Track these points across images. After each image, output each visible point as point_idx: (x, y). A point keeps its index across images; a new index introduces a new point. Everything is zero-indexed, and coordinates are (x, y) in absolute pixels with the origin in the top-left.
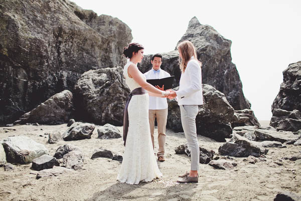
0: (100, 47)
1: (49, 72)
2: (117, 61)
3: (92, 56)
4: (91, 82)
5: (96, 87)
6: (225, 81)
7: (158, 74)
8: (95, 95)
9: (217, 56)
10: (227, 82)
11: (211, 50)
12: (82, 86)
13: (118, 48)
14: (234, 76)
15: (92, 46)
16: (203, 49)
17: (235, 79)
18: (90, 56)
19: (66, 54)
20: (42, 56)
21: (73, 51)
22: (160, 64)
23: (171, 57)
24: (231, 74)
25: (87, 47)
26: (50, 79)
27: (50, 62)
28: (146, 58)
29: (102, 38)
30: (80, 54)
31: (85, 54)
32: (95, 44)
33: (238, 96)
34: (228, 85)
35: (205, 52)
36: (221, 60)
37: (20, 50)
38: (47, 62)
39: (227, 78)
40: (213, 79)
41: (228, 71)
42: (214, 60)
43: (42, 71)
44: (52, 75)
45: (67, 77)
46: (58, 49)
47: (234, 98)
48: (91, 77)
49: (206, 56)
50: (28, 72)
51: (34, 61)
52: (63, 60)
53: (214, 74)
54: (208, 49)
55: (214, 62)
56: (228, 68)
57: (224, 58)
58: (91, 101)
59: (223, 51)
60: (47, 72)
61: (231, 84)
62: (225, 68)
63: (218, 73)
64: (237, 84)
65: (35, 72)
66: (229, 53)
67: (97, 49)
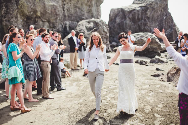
0: (86, 4)
1: (60, 23)
2: (96, 11)
3: (82, 10)
4: (84, 28)
5: (88, 31)
6: (164, 24)
9: (159, 8)
10: (165, 24)
11: (155, 4)
12: (80, 30)
13: (96, 3)
14: (170, 21)
15: (82, 4)
16: (150, 4)
17: (170, 22)
18: (80, 11)
19: (68, 11)
20: (57, 15)
21: (71, 8)
23: (131, 9)
24: (168, 19)
25: (79, 5)
26: (60, 27)
27: (60, 17)
28: (115, 11)
30: (75, 10)
31: (78, 10)
32: (83, 3)
33: (172, 33)
34: (166, 26)
35: (151, 6)
36: (162, 11)
37: (46, 12)
38: (59, 17)
39: (165, 22)
40: (156, 22)
41: (166, 17)
42: (157, 10)
43: (56, 22)
44: (61, 24)
45: (69, 25)
46: (63, 8)
47: (169, 34)
48: (84, 25)
49: (152, 8)
50: (49, 24)
51: (53, 18)
52: (66, 15)
53: (157, 19)
54: (153, 4)
55: (157, 12)
56: (166, 15)
57: (163, 9)
59: (163, 5)
60: (59, 23)
61: (168, 25)
62: (164, 15)
63: (160, 18)
64: (172, 26)
65: (53, 24)
66: (167, 5)
67: (84, 6)
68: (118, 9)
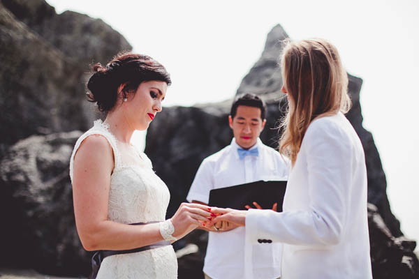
0: (59, 83)
3: (40, 104)
4: (31, 166)
5: (44, 179)
7: (254, 160)
8: (41, 199)
12: (9, 175)
15: (41, 81)
22: (260, 128)
29: (65, 63)
30: (10, 97)
31: (22, 99)
48: (33, 154)
58: (30, 213)
67: (52, 89)
68: (180, 109)
